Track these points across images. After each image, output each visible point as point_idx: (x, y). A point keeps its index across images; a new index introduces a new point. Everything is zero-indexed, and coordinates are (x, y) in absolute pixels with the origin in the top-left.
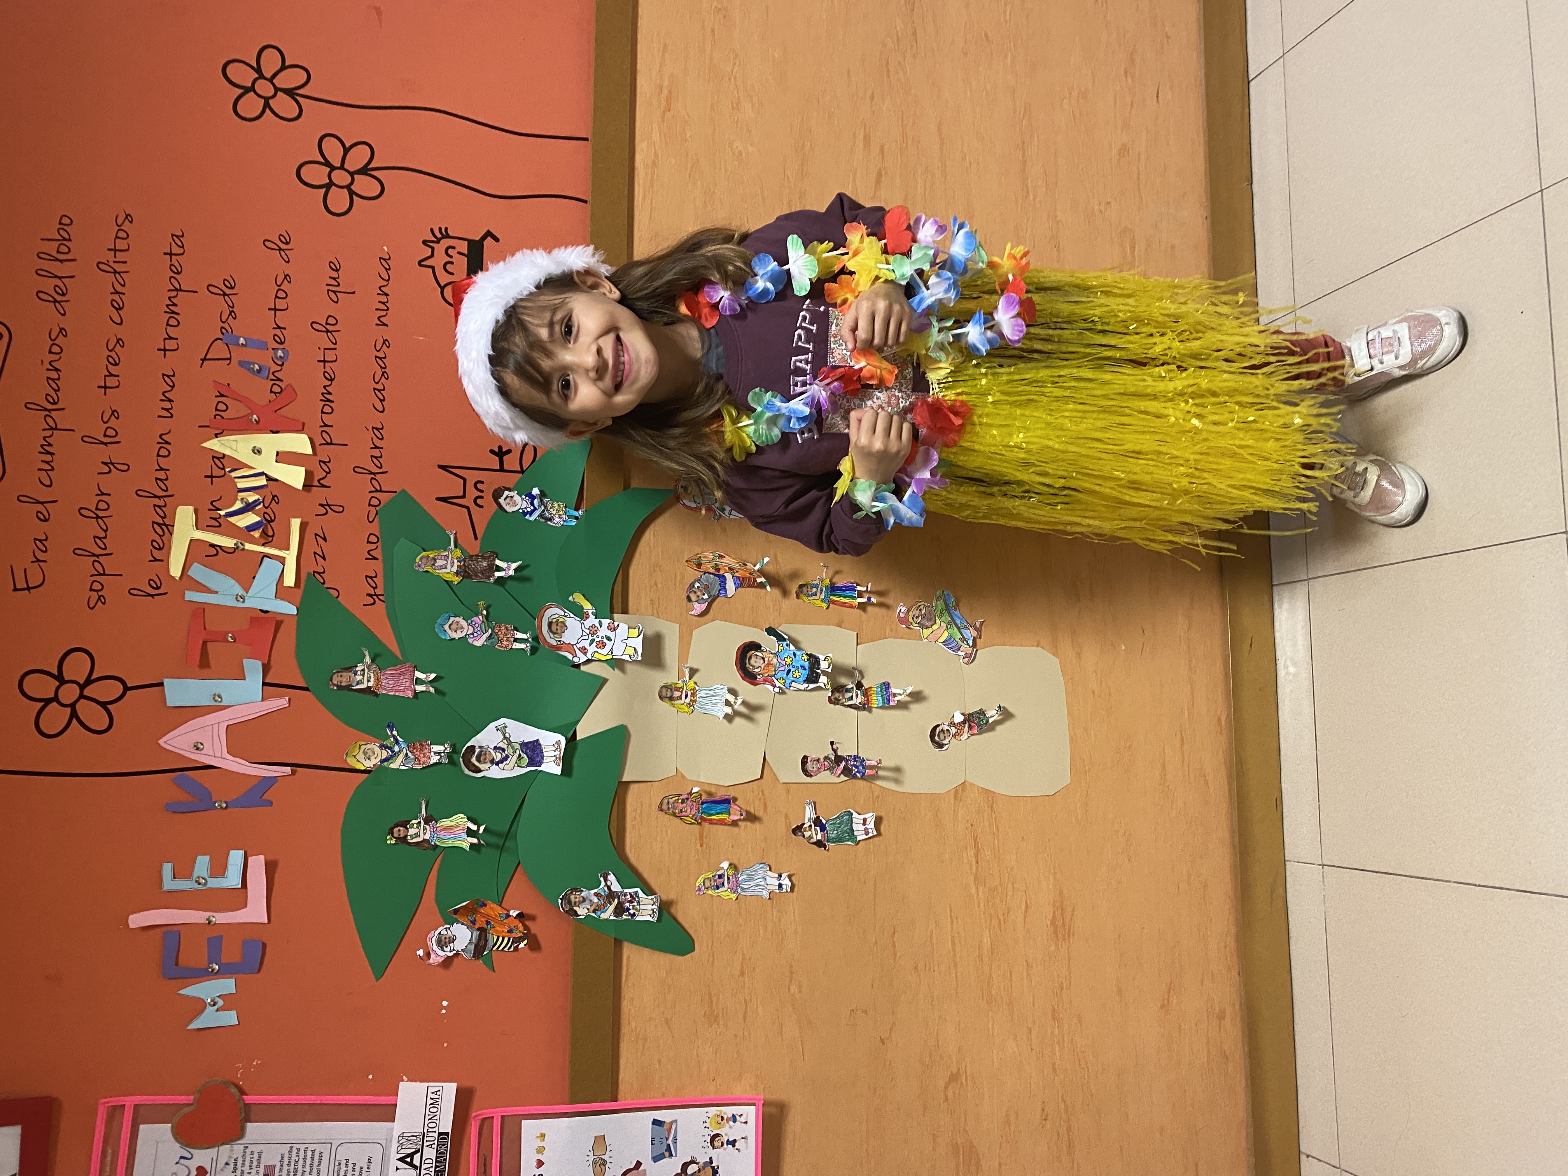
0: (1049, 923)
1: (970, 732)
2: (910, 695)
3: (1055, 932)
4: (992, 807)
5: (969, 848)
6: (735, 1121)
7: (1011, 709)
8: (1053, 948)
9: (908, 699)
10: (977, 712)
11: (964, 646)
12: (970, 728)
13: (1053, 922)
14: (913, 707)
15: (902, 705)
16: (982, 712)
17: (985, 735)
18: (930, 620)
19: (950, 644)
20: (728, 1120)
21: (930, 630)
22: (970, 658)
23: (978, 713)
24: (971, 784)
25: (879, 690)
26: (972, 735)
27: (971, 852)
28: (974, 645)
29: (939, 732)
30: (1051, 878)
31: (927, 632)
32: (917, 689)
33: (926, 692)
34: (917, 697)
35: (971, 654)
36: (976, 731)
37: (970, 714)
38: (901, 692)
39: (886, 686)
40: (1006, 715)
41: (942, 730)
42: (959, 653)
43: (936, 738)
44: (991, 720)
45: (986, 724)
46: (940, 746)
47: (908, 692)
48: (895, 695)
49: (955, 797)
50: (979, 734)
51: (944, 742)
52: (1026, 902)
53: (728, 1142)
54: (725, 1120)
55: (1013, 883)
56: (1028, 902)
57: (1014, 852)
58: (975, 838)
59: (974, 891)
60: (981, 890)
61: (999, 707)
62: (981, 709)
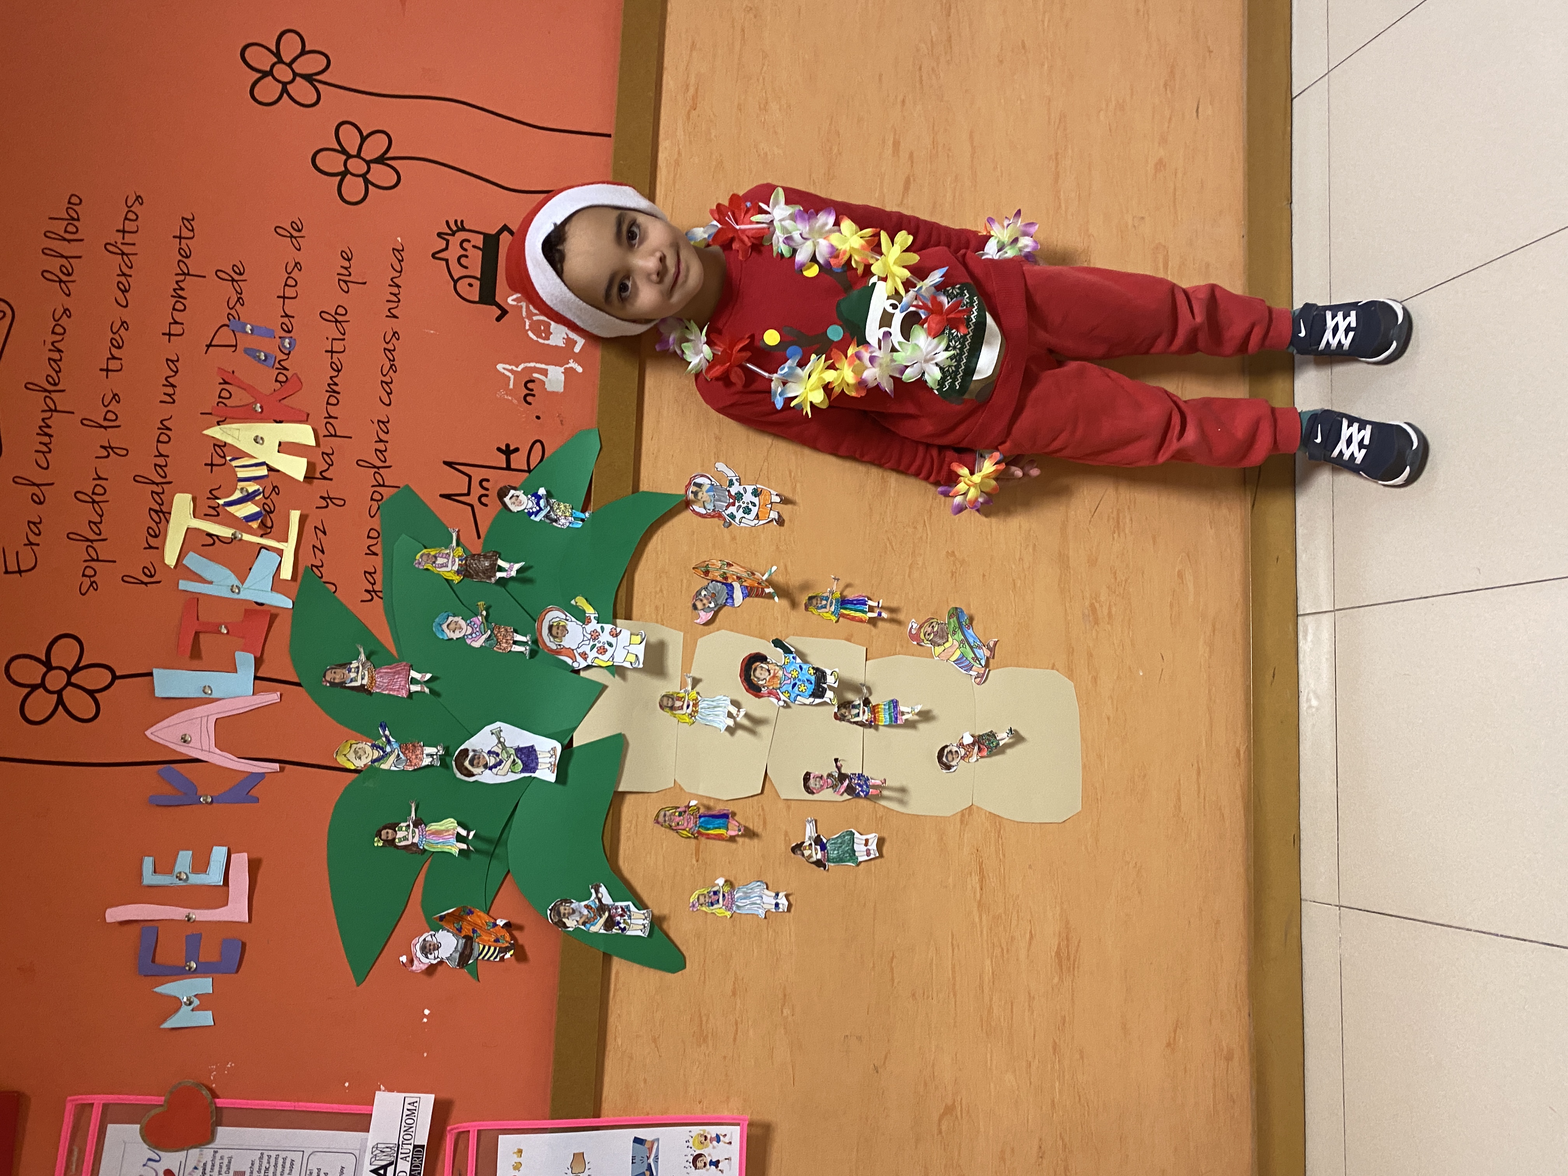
0: (1053, 954)
1: (980, 754)
2: (919, 714)
3: (1060, 964)
4: (999, 832)
5: (973, 874)
6: (718, 1141)
7: (1022, 733)
8: (1056, 980)
9: (916, 718)
10: (987, 734)
11: (977, 666)
12: (980, 750)
13: (1058, 954)
14: (921, 726)
15: (910, 725)
16: (992, 735)
18: (942, 637)
19: (962, 663)
20: (711, 1140)
21: (942, 648)
22: (982, 678)
24: (978, 808)
25: (887, 707)
26: (981, 757)
27: (976, 878)
28: (987, 665)
29: (948, 753)
30: (1058, 909)
31: (938, 650)
32: (926, 708)
33: (935, 712)
34: (926, 716)
35: (983, 674)
36: (985, 753)
37: (979, 736)
38: (909, 710)
39: (895, 704)
40: (1017, 738)
41: (951, 751)
42: (971, 673)
43: (944, 759)
44: (1001, 743)
45: (996, 747)
46: (948, 767)
47: (916, 711)
48: (903, 714)
49: (962, 822)
50: (988, 756)
51: (952, 764)
52: (1031, 932)
53: (711, 1163)
54: (708, 1140)
55: (1018, 912)
56: (1033, 932)
57: (1020, 880)
58: (981, 864)
59: (977, 920)
60: (984, 917)
61: (1011, 730)
62: (991, 732)
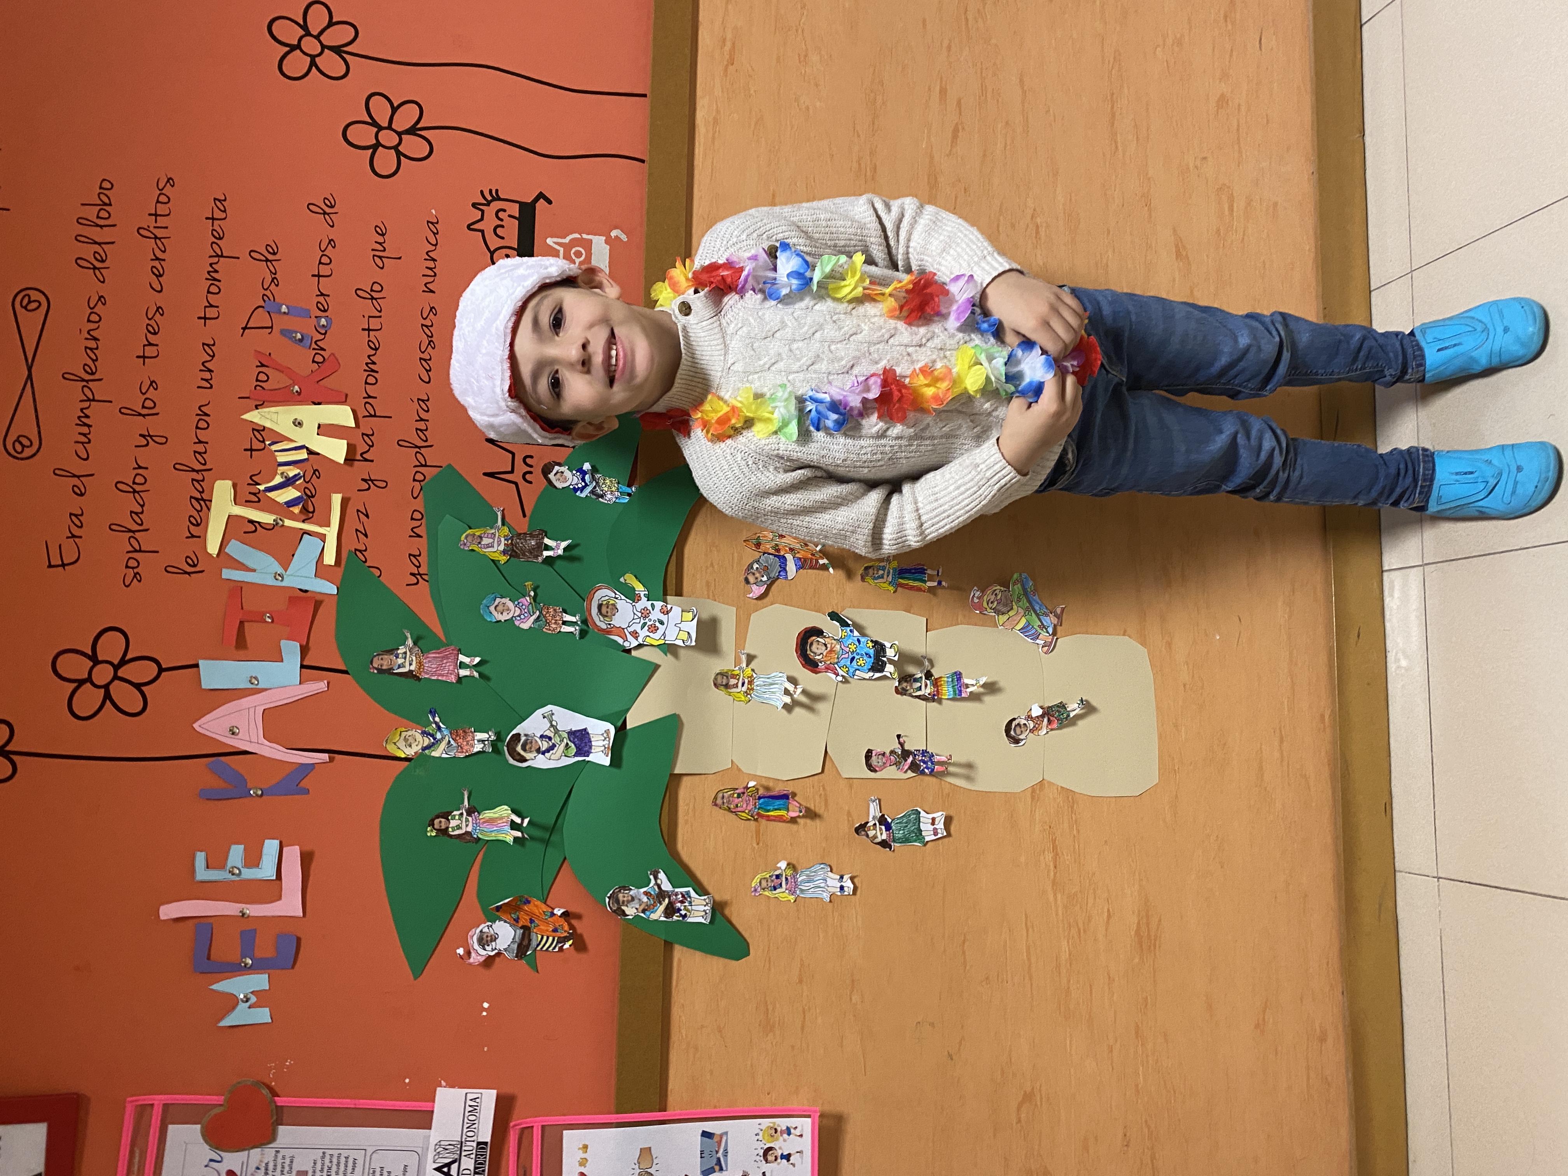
0: (1133, 933)
1: (1050, 727)
2: (984, 686)
3: (1140, 943)
4: (1072, 808)
5: (1046, 852)
6: (789, 1133)
8: (1137, 960)
9: (981, 690)
11: (1044, 634)
12: (1049, 722)
13: (1138, 933)
14: (987, 699)
15: (975, 697)
16: (1062, 706)
17: (1065, 731)
18: (1006, 605)
19: (1028, 631)
20: (782, 1132)
21: (1006, 617)
22: (1050, 647)
23: (1058, 706)
24: (1049, 782)
25: (950, 680)
26: (1052, 730)
27: (1049, 856)
28: (1054, 633)
29: (1016, 726)
30: (1137, 886)
31: (1003, 619)
33: (1002, 684)
34: (991, 688)
35: (1051, 643)
36: (1055, 726)
37: (1049, 707)
38: (974, 682)
39: (958, 676)
40: (1089, 708)
41: (1019, 724)
42: (1038, 641)
43: (1012, 733)
44: (1071, 715)
45: (1066, 718)
46: (1017, 741)
47: (981, 683)
48: (967, 686)
49: (1033, 798)
50: (1059, 728)
51: (1021, 737)
52: (1108, 910)
53: (783, 1157)
54: (779, 1133)
55: (1094, 889)
56: (1111, 910)
57: (1096, 856)
58: (1054, 841)
59: (1051, 898)
60: (1059, 896)
61: (1082, 700)
62: (1061, 703)
